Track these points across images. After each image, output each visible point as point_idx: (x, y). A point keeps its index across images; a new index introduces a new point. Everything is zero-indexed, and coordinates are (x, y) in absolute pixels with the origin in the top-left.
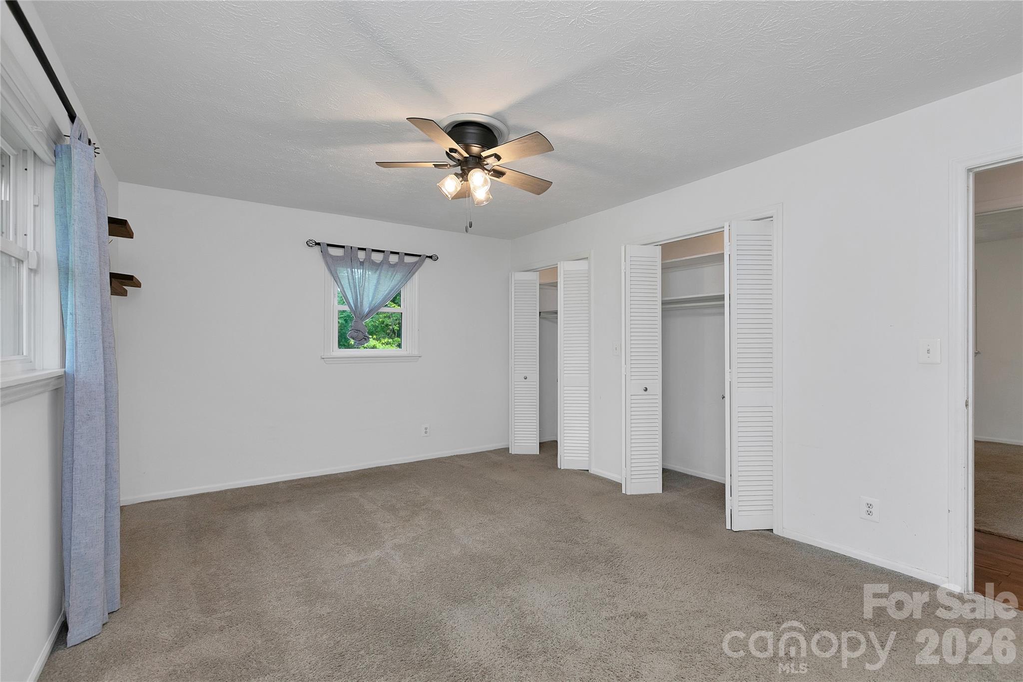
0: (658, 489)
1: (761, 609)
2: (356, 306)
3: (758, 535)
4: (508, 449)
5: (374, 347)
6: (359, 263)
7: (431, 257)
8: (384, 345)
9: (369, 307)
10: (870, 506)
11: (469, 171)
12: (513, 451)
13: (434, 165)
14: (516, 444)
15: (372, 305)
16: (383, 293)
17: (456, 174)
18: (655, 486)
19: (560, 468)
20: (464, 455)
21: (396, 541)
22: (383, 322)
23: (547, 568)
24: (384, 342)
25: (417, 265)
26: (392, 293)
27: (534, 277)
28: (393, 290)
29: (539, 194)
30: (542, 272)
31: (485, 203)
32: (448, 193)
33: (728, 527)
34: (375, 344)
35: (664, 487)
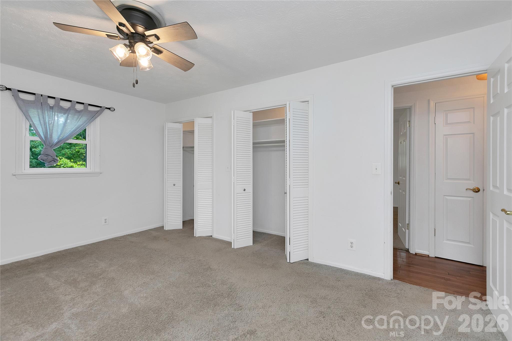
0: (251, 243)
1: (314, 310)
2: (46, 137)
3: (303, 263)
4: (163, 227)
5: (72, 167)
6: (49, 107)
7: (109, 109)
8: (79, 166)
9: (58, 139)
10: (352, 243)
11: (135, 44)
12: (166, 228)
13: (107, 35)
14: (168, 224)
15: (61, 138)
16: (70, 129)
17: (125, 45)
18: (249, 241)
19: (195, 236)
20: (133, 234)
21: (74, 310)
22: (79, 152)
23: (191, 309)
24: (79, 164)
25: (98, 113)
26: (77, 130)
27: (180, 126)
28: (78, 128)
29: (185, 71)
30: (185, 124)
31: (148, 69)
32: (119, 57)
33: (288, 261)
34: (73, 165)
35: (254, 242)
